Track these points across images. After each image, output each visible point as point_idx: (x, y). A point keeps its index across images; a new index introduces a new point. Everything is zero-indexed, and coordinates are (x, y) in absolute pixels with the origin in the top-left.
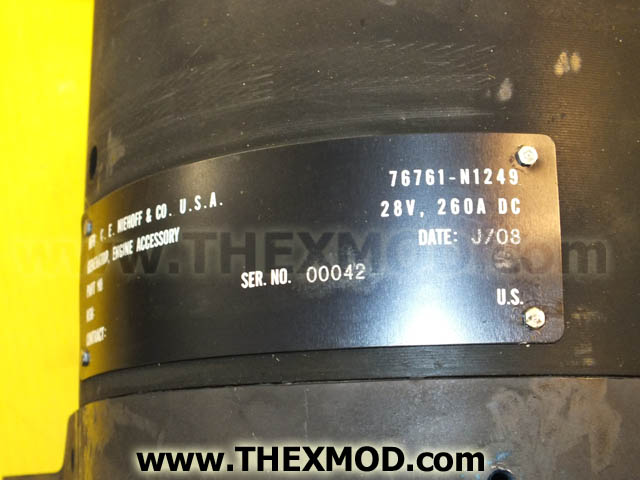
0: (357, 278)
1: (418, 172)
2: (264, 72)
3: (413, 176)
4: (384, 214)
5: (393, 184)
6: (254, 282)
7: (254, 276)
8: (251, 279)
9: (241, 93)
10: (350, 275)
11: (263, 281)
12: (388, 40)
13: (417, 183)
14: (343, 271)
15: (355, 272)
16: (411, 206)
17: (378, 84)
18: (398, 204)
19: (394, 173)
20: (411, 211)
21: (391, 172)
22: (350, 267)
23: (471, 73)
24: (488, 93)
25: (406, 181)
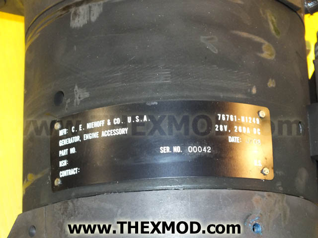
0: (208, 152)
1: (228, 116)
2: (167, 71)
3: (226, 117)
4: (217, 130)
5: (219, 119)
6: (166, 151)
7: (166, 148)
8: (165, 150)
9: (156, 78)
10: (205, 151)
11: (170, 150)
12: (215, 66)
13: (228, 120)
14: (203, 149)
15: (207, 150)
16: (226, 127)
17: (213, 82)
18: (221, 126)
19: (219, 115)
20: (226, 130)
21: (218, 115)
22: (205, 147)
23: (244, 82)
24: (249, 90)
25: (224, 119)
